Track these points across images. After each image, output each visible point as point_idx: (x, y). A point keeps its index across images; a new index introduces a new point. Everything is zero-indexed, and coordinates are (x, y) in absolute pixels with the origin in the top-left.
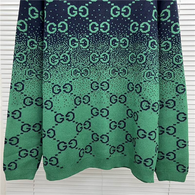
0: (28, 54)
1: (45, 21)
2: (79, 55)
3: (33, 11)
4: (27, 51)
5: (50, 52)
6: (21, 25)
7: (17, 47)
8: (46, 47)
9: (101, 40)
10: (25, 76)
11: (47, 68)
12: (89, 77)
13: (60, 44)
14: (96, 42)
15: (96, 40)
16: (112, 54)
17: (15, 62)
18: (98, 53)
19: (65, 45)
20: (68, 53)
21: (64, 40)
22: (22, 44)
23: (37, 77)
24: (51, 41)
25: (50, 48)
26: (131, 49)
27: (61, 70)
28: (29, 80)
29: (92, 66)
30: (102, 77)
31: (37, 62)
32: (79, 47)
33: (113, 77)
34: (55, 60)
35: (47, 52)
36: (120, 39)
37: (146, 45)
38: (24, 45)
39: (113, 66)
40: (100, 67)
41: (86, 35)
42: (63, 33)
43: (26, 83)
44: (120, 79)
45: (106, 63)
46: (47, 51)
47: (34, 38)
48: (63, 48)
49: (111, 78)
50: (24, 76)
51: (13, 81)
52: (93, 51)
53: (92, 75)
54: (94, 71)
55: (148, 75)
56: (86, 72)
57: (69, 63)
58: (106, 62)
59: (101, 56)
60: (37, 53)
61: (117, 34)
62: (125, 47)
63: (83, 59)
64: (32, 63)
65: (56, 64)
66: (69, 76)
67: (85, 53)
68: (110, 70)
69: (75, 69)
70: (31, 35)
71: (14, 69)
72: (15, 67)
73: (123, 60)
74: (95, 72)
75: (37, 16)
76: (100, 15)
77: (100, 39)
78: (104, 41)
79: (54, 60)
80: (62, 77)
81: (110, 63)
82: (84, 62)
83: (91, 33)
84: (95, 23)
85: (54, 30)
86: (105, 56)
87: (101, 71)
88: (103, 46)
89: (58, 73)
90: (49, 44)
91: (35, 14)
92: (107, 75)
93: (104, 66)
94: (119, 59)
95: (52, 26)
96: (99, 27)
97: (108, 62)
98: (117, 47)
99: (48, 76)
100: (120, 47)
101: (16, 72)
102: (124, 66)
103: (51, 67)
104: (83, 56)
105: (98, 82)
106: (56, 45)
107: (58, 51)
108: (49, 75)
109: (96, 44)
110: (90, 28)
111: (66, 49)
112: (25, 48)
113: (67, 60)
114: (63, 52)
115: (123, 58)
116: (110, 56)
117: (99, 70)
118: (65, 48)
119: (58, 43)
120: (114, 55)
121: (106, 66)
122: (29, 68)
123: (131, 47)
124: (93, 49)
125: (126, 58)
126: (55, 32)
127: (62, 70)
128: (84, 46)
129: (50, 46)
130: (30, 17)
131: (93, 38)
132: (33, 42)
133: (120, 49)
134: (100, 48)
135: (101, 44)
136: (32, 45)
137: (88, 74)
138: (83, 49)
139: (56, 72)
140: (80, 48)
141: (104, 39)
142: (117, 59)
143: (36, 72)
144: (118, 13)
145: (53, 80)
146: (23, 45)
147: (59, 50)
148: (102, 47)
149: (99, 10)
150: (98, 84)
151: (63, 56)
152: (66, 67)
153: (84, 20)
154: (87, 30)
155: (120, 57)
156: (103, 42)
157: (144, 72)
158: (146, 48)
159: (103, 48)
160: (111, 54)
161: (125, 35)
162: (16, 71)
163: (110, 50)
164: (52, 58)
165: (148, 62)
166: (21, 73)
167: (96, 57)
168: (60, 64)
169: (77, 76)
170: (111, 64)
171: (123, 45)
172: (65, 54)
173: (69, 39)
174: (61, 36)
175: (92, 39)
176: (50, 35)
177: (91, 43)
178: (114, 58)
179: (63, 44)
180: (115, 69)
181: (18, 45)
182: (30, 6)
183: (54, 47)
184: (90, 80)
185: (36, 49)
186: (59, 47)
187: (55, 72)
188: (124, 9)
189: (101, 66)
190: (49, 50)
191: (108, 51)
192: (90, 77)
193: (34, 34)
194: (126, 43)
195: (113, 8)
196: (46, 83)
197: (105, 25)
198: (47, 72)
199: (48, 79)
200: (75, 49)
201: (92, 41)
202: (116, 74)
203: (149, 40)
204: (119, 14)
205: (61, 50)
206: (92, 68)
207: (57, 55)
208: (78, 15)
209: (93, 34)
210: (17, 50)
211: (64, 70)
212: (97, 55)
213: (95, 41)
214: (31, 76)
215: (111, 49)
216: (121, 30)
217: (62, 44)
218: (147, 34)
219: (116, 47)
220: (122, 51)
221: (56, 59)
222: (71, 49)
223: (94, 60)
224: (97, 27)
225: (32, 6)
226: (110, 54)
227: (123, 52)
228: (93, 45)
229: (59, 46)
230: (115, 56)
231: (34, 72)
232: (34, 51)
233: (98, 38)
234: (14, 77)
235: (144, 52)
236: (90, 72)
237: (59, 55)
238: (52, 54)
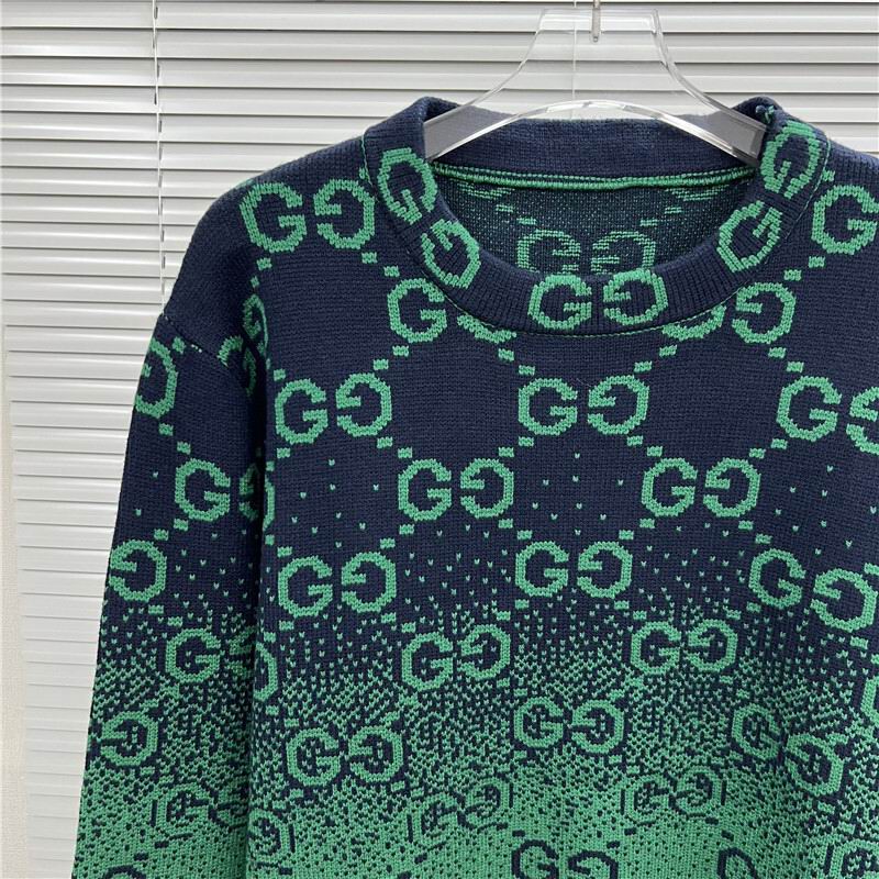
0: (170, 714)
1: (270, 540)
2: (452, 720)
3: (199, 483)
4: (162, 697)
5: (291, 714)
6: (132, 567)
7: (108, 686)
8: (272, 687)
9: (577, 636)
10: (150, 831)
11: (274, 796)
12: (504, 820)
13: (351, 676)
14: (549, 642)
15: (554, 631)
16: (641, 706)
17: (98, 766)
18: (558, 700)
19: (380, 683)
20: (396, 727)
21: (371, 654)
22: (138, 666)
23: (218, 821)
24: (299, 658)
25: (295, 697)
26: (749, 684)
27: (351, 817)
28: (173, 845)
29: (523, 762)
30: (581, 824)
31: (217, 744)
32: (454, 682)
33: (642, 824)
34: (320, 762)
35: (273, 711)
36: (690, 628)
37: (847, 701)
38: (148, 668)
39: (642, 770)
40: (570, 772)
41: (494, 611)
42: (368, 616)
43: (154, 868)
44: (676, 826)
45: (606, 757)
46: (277, 708)
47: (205, 620)
48: (366, 696)
49: (628, 832)
50: (143, 833)
51: (86, 868)
52: (530, 688)
53: (523, 809)
54: (532, 785)
55: (851, 869)
56: (488, 797)
57: (398, 777)
58: (604, 749)
59: (579, 718)
60: (219, 699)
61: (672, 605)
62: (717, 667)
63: (474, 738)
64: (192, 753)
65: (324, 779)
66: (395, 848)
67: (488, 705)
68: (623, 792)
69: (430, 800)
70: (190, 609)
71: (90, 803)
72: (95, 797)
73: (698, 730)
74: (542, 796)
75: (221, 506)
76: (579, 506)
77: (574, 628)
78: (596, 639)
79: (312, 761)
80: (359, 853)
81: (629, 753)
82: (482, 751)
83: (523, 596)
84: (550, 546)
85: (317, 597)
86: (603, 717)
87: (574, 792)
88: (591, 665)
89: (333, 832)
90: (289, 672)
91: (209, 496)
92: (608, 818)
93: (592, 769)
94: (677, 725)
95: (306, 576)
96: (571, 565)
97: (616, 751)
98: (672, 668)
99: (277, 838)
100: (684, 666)
101: (104, 819)
102: (705, 762)
103: (298, 793)
104: (478, 719)
105: (555, 847)
106: (327, 677)
107: (339, 714)
108: (285, 837)
109: (549, 653)
110: (521, 570)
111: (382, 702)
112: (152, 682)
113: (386, 763)
114: (367, 721)
115: (700, 718)
116: (627, 716)
117: (564, 784)
118: (376, 696)
119: (339, 670)
120: (654, 713)
121: (606, 773)
122: (170, 786)
123: (749, 674)
124: (530, 678)
125: (717, 720)
126: (325, 610)
127: (361, 816)
128: (482, 668)
129: (294, 685)
130: (184, 517)
131: (533, 623)
132: (197, 646)
133: (687, 677)
134: (574, 672)
135: (582, 654)
136: (191, 660)
137: (498, 805)
138: (478, 686)
139: (323, 822)
140: (463, 683)
141: (597, 628)
142: (668, 731)
143: (214, 794)
144: (683, 497)
145: (308, 866)
146: (143, 671)
147: (343, 706)
148: (585, 671)
149: (575, 479)
150: (551, 854)
151: (365, 744)
152: (380, 803)
153: (486, 535)
154: (502, 586)
155: (684, 718)
156: (593, 647)
157: (830, 849)
158: (845, 717)
159: (590, 676)
160: (636, 710)
161: (720, 608)
162: (100, 817)
163: (632, 690)
164: (303, 748)
165: (858, 795)
166: (126, 817)
167: (548, 719)
168: (349, 784)
169: (439, 834)
170: (632, 760)
171: (706, 654)
172: (376, 731)
173: (399, 644)
174: (360, 631)
175: (527, 628)
176: (296, 624)
177: (521, 647)
178: (650, 730)
179: (366, 673)
180: (653, 782)
181: (113, 675)
182: (184, 458)
183: (314, 687)
184: (507, 833)
185: (211, 676)
186: (347, 689)
187: (318, 822)
188: (723, 476)
189: (573, 767)
190: (285, 705)
191: (615, 695)
192: (510, 817)
193: (205, 600)
194: (720, 645)
195: (660, 468)
196: (268, 872)
197: (603, 556)
198: (273, 819)
199: (279, 855)
200: (434, 694)
201: (527, 640)
202: (654, 806)
203: (866, 672)
204: (689, 500)
205: (357, 709)
206: (521, 775)
207: (333, 731)
208: (456, 510)
209: (537, 602)
210: (106, 702)
211: (371, 819)
212: (555, 711)
213: (544, 639)
214: (182, 826)
215: (638, 681)
216: (698, 582)
217: (361, 676)
218: (856, 642)
219: (662, 670)
220: (699, 686)
221: (324, 753)
222: (413, 701)
223: (534, 731)
224: (562, 566)
225: (194, 454)
226: (630, 710)
227: (702, 690)
228: (536, 657)
229: (343, 685)
230: (658, 717)
231: (201, 795)
232: (201, 692)
233: (564, 625)
234: (93, 846)
235: (836, 738)
236: (512, 794)
237: (340, 734)
238: (302, 727)
